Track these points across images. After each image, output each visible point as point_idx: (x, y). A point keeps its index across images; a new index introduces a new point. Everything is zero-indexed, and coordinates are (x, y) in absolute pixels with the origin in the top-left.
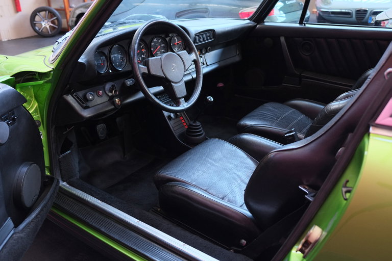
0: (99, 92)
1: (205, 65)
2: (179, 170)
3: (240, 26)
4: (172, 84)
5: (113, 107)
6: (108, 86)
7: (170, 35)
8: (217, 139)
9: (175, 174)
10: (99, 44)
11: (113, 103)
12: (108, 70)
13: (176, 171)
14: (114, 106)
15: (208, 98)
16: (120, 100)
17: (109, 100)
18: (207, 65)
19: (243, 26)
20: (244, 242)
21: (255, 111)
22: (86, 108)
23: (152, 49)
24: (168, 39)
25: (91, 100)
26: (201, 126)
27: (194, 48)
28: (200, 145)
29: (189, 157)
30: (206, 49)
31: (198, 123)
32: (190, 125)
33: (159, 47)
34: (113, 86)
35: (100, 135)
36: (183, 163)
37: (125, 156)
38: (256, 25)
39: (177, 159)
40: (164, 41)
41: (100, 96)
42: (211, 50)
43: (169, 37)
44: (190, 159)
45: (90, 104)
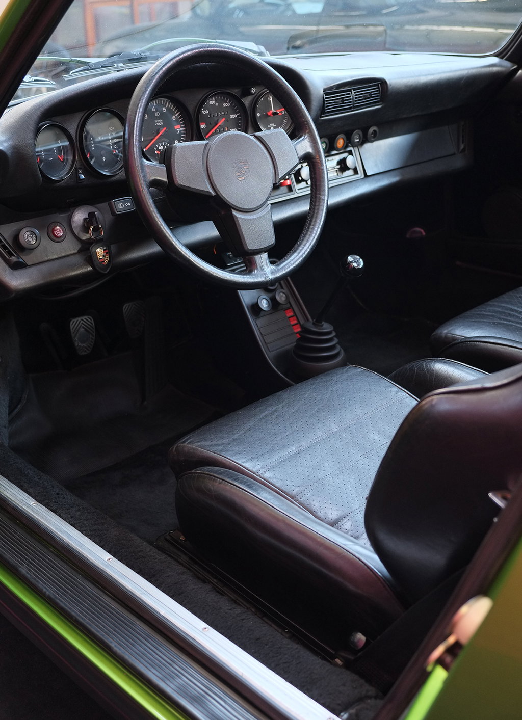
0: (53, 230)
1: (361, 175)
2: (234, 440)
3: (465, 73)
4: (235, 213)
5: (90, 268)
6: (79, 216)
7: (253, 90)
8: (360, 369)
9: (221, 448)
10: (47, 106)
11: (90, 259)
12: (76, 174)
13: (226, 441)
14: (93, 266)
15: (350, 259)
16: (108, 252)
17: (80, 251)
18: (366, 176)
19: (474, 71)
20: (360, 638)
21: (490, 303)
22: (17, 266)
23: (203, 126)
24: (247, 101)
25: (32, 249)
26: (334, 334)
27: (308, 124)
28: (310, 381)
29: (270, 410)
30: (365, 131)
31: (327, 327)
32: (305, 330)
33: (221, 122)
34: (91, 215)
35: (77, 343)
36: (252, 423)
37: (145, 403)
38: (516, 71)
39: (240, 412)
40: (238, 105)
41: (56, 239)
42: (377, 137)
43: (252, 94)
44: (273, 413)
45: (27, 259)
